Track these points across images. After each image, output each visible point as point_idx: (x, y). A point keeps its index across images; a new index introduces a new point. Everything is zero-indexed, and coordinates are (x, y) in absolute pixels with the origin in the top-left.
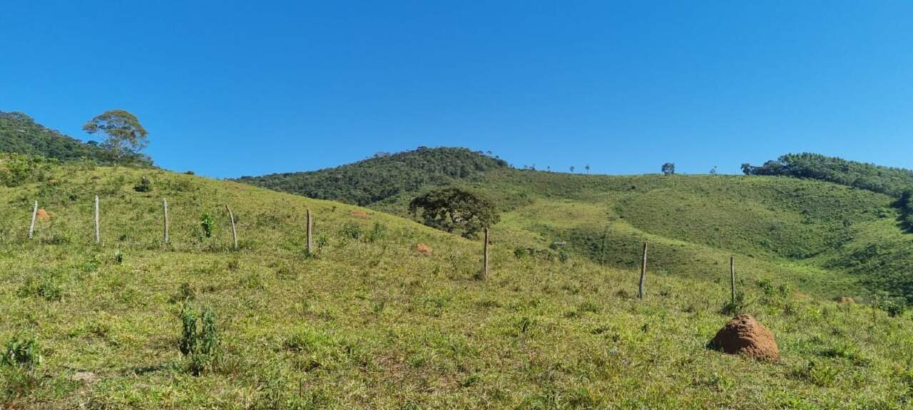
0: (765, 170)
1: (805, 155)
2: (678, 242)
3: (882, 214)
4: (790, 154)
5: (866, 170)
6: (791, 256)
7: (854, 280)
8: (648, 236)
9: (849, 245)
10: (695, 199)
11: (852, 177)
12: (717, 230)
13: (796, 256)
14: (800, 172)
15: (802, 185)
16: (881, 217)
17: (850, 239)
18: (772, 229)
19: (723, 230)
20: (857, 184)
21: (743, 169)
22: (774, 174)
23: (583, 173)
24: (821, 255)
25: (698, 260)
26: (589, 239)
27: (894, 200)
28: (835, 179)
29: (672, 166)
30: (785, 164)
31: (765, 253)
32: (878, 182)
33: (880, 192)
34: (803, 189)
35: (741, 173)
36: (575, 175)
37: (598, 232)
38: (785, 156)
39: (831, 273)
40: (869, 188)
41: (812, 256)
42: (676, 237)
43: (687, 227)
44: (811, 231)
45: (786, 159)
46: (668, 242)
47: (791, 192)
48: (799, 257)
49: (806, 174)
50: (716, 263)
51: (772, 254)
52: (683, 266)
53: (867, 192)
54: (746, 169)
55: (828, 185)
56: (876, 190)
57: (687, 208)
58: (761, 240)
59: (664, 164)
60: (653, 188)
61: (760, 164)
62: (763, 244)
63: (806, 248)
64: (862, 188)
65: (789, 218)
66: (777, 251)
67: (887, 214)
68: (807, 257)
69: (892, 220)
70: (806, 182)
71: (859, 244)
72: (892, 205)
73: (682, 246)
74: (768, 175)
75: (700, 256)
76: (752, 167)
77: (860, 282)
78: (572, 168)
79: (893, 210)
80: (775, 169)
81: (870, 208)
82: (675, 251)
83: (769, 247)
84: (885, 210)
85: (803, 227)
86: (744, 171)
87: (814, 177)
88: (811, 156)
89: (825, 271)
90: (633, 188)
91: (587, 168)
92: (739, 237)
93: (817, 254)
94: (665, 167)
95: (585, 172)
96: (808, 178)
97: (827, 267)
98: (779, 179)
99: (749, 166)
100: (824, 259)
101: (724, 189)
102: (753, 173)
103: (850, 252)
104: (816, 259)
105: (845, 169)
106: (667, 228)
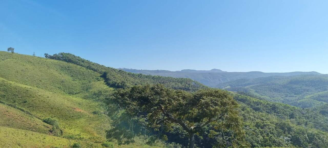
0: (54, 57)
1: (68, 54)
2: (28, 87)
3: (99, 79)
4: (64, 53)
5: (88, 62)
6: (70, 93)
7: (97, 104)
8: (11, 82)
9: (91, 90)
10: (28, 66)
11: (87, 65)
12: (41, 81)
13: (72, 93)
14: (68, 60)
15: (70, 65)
16: (99, 80)
17: (90, 88)
19: (43, 81)
20: (88, 67)
21: (45, 55)
22: (57, 59)
24: (81, 93)
25: (40, 96)
27: (101, 75)
28: (81, 64)
29: (13, 49)
30: (61, 56)
31: (60, 92)
33: (96, 71)
34: (71, 67)
39: (87, 101)
40: (92, 70)
41: (78, 93)
43: (27, 79)
44: (76, 83)
45: (62, 54)
46: (24, 86)
47: (67, 68)
49: (69, 61)
50: (48, 97)
51: (63, 92)
53: (92, 71)
54: (46, 55)
55: (79, 67)
56: (95, 70)
57: (26, 70)
58: (58, 86)
59: (9, 47)
60: (7, 58)
61: (52, 55)
62: (59, 88)
63: (75, 90)
64: (90, 69)
65: (67, 78)
66: (64, 91)
67: (100, 80)
68: (76, 94)
69: (103, 82)
70: (71, 65)
71: (95, 90)
72: (101, 77)
73: (30, 88)
74: (55, 59)
75: (40, 94)
76: (49, 55)
79: (102, 78)
80: (58, 57)
81: (94, 77)
82: (27, 90)
83: (61, 89)
84: (99, 78)
85: (73, 82)
86: (45, 56)
87: (73, 63)
88: (71, 55)
89: (84, 100)
92: (50, 85)
93: (79, 93)
94: (9, 49)
96: (71, 62)
97: (85, 98)
98: (61, 62)
99: (48, 55)
100: (83, 95)
101: (40, 63)
102: (49, 57)
103: (93, 93)
104: (79, 95)
105: (83, 61)
106: (18, 78)
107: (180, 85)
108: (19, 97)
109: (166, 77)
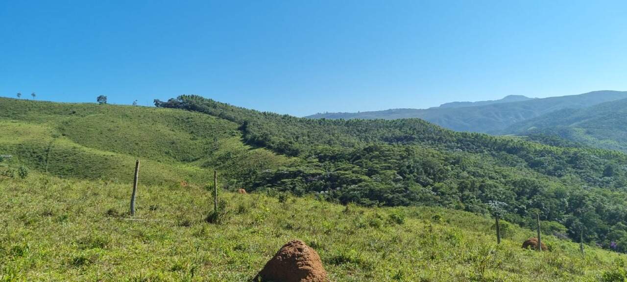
0: (169, 104)
1: (193, 96)
2: (109, 153)
3: (233, 134)
4: (184, 95)
5: (226, 107)
6: (184, 161)
8: (85, 149)
9: (216, 153)
10: (122, 123)
11: (219, 111)
12: (137, 144)
13: (187, 160)
14: (190, 107)
15: (191, 115)
16: (233, 136)
17: (217, 149)
18: (173, 143)
19: (141, 144)
20: (221, 116)
21: (155, 103)
22: (174, 107)
23: (29, 99)
24: (201, 159)
26: (34, 153)
27: (240, 126)
28: (210, 112)
29: (105, 98)
30: (181, 101)
31: (168, 159)
32: (232, 115)
33: (233, 121)
34: (192, 118)
35: (153, 105)
36: (22, 100)
37: (42, 147)
38: (181, 96)
39: (207, 170)
40: (227, 118)
41: (196, 160)
42: (108, 149)
43: (116, 143)
44: (196, 144)
45: (182, 98)
46: (102, 153)
47: (184, 120)
48: (189, 161)
49: (192, 108)
51: (172, 159)
52: (112, 171)
53: (225, 120)
54: (157, 103)
55: (206, 116)
56: (230, 119)
57: (116, 129)
58: (165, 151)
59: (99, 96)
60: (91, 113)
61: (166, 101)
62: (167, 153)
63: (193, 155)
64: (223, 119)
65: (182, 136)
66: (175, 158)
67: (236, 134)
68: (193, 160)
69: (238, 138)
70: (193, 114)
71: (222, 152)
72: (239, 129)
73: (112, 156)
74: (171, 108)
75: (125, 163)
76: (161, 102)
77: (222, 174)
78: (19, 95)
79: (239, 132)
80: (175, 104)
81: (227, 131)
82: (106, 159)
83: (171, 155)
84: (235, 131)
85: (191, 142)
86: (155, 105)
87: (198, 110)
88: (196, 97)
89: (203, 169)
90: (74, 112)
91: (34, 95)
92: (151, 149)
93: (199, 158)
94: (99, 98)
95: (31, 98)
96: (194, 111)
97: (205, 167)
98: (177, 110)
99: (158, 101)
100: (203, 161)
101: (142, 116)
102: (161, 106)
103: (217, 157)
104: (198, 162)
105: (215, 106)
106: (101, 143)
107: (398, 133)
108: (92, 171)
109: (370, 120)
